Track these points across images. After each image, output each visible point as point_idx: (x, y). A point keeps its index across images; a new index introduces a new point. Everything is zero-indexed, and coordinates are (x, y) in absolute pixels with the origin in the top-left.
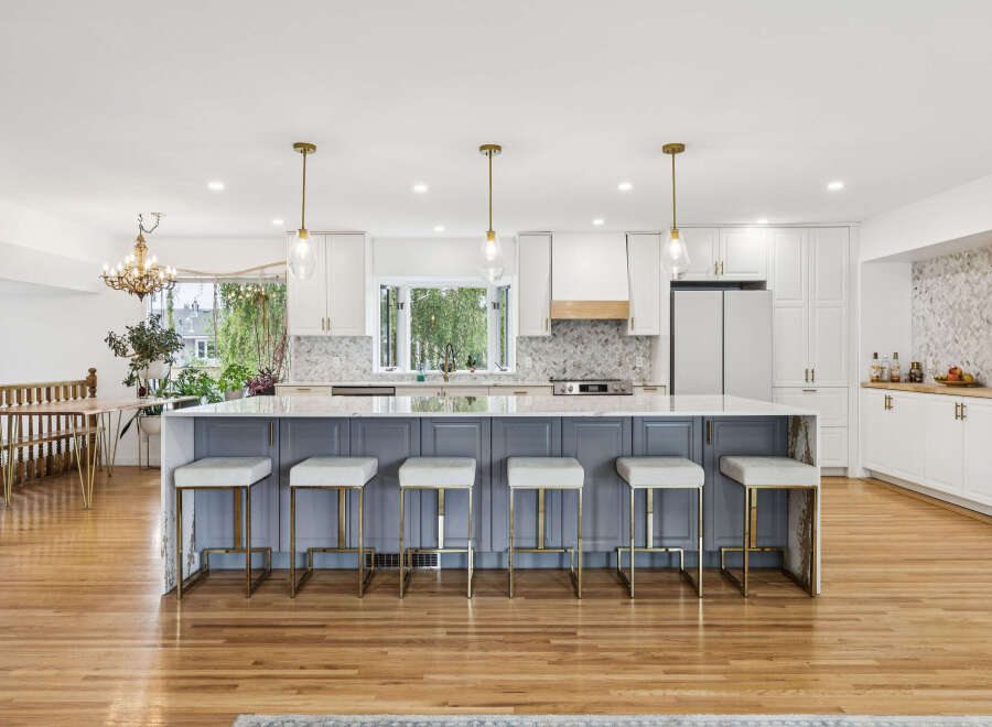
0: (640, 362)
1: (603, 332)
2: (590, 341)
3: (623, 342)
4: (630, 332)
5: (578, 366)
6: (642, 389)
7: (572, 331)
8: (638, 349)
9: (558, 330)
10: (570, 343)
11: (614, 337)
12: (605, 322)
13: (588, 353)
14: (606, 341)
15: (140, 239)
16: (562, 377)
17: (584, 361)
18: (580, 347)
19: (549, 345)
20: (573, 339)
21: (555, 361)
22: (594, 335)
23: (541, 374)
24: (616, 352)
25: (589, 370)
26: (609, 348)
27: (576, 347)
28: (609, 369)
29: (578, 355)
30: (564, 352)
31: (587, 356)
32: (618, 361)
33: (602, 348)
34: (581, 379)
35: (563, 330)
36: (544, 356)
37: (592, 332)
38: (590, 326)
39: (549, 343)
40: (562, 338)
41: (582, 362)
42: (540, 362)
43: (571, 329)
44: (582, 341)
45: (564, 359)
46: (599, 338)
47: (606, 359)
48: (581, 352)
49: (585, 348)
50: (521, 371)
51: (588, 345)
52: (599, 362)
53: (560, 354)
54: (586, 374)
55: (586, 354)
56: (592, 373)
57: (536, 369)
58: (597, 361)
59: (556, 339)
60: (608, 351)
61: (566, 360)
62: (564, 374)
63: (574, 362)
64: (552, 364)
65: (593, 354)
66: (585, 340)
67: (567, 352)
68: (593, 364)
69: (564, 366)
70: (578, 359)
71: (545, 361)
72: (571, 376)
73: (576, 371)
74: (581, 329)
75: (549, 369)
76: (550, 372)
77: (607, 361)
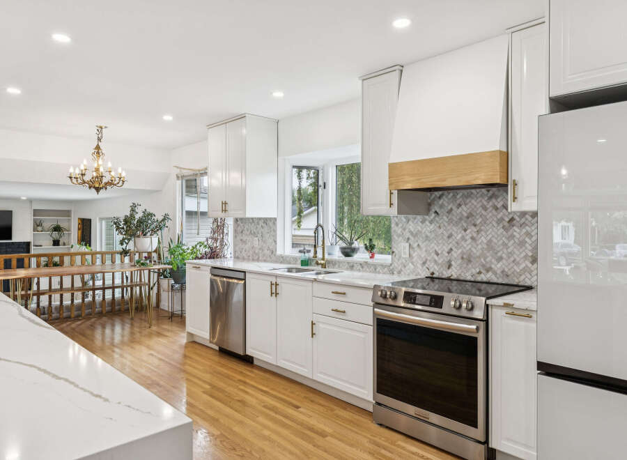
1: (504, 207)
2: (485, 222)
5: (468, 259)
7: (460, 205)
9: (441, 206)
10: (457, 224)
11: (524, 214)
13: (483, 239)
14: (512, 220)
15: (98, 147)
16: (446, 274)
17: (476, 251)
18: (472, 231)
19: (429, 227)
20: (461, 219)
21: (437, 249)
22: (491, 212)
23: (421, 267)
24: (527, 239)
25: (483, 266)
26: (515, 233)
27: (465, 230)
28: (515, 267)
29: (468, 242)
30: (449, 237)
31: (481, 243)
32: (530, 254)
33: (504, 233)
34: (472, 279)
35: (446, 205)
36: (423, 243)
37: (488, 206)
38: (486, 198)
39: (429, 224)
40: (445, 217)
41: (474, 254)
42: (418, 251)
43: (458, 202)
44: (473, 222)
45: (449, 247)
46: (499, 217)
47: (509, 251)
48: (473, 238)
49: (478, 231)
50: (397, 261)
51: (482, 228)
52: (499, 254)
53: (444, 240)
54: (480, 273)
55: (480, 241)
56: (488, 271)
57: (414, 260)
58: (496, 253)
59: (437, 219)
60: (512, 237)
61: (451, 249)
62: (449, 268)
63: (463, 253)
64: (433, 254)
65: (490, 241)
66: (477, 219)
67: (453, 237)
68: (490, 257)
69: (449, 258)
70: (468, 248)
71: (424, 249)
72: (458, 274)
73: (465, 265)
74: (473, 201)
75: (430, 261)
76: (431, 266)
77: (511, 253)
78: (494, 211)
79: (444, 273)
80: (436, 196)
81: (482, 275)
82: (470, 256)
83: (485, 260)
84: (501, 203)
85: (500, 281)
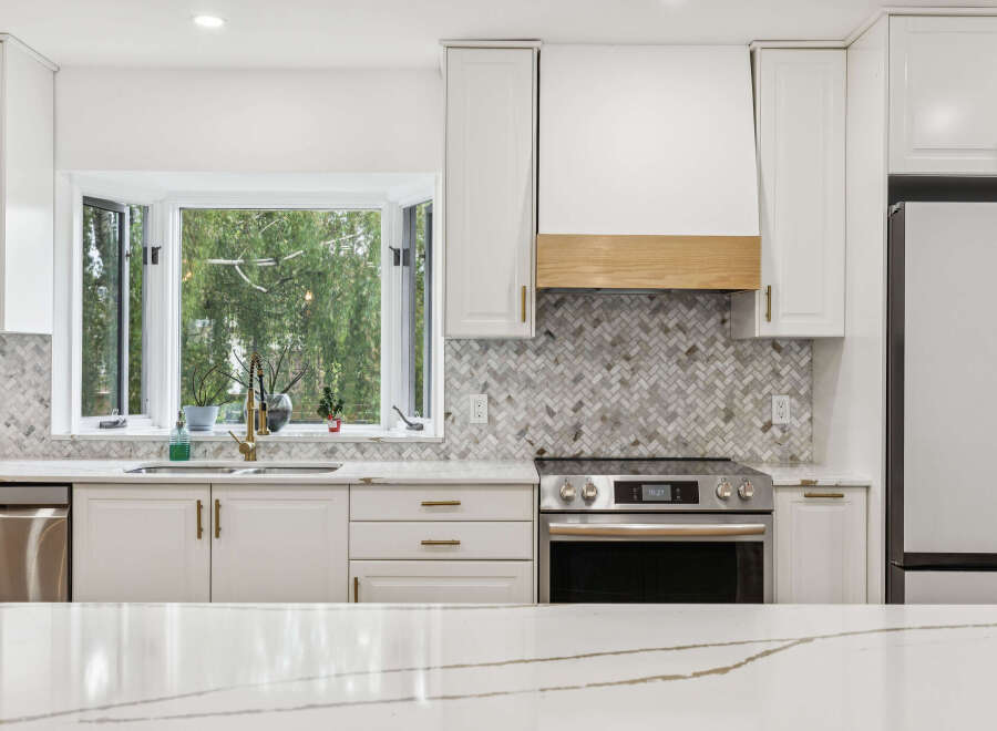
0: (782, 409)
1: (681, 327)
2: (646, 352)
3: (738, 356)
4: (762, 329)
5: (613, 420)
6: (799, 495)
7: (597, 322)
8: (776, 374)
9: (561, 322)
10: (593, 355)
11: (713, 340)
12: (688, 297)
13: (642, 383)
14: (693, 350)
16: (570, 450)
17: (630, 406)
18: (621, 369)
19: (533, 361)
20: (600, 347)
21: (550, 405)
22: (657, 335)
23: (514, 441)
24: (718, 382)
25: (643, 430)
26: (698, 372)
27: (609, 368)
28: (699, 430)
29: (614, 390)
30: (576, 380)
31: (638, 391)
32: (723, 406)
33: (680, 372)
34: (623, 456)
35: (571, 319)
36: (519, 393)
37: (651, 326)
38: (648, 312)
39: (534, 357)
40: (568, 344)
41: (625, 410)
42: (509, 408)
43: (595, 315)
44: (624, 352)
45: (576, 400)
46: (671, 343)
47: (689, 401)
48: (623, 382)
49: (632, 369)
50: (457, 432)
51: (642, 363)
52: (671, 409)
53: (565, 386)
54: (636, 443)
55: (637, 386)
56: (650, 438)
57: (499, 427)
58: (666, 408)
59: (551, 346)
60: (694, 378)
61: (581, 404)
62: (575, 439)
63: (603, 409)
64: (542, 414)
65: (655, 387)
66: (632, 348)
67: (585, 380)
68: (655, 415)
69: (575, 420)
70: (614, 400)
71: (523, 405)
72: (595, 447)
73: (608, 432)
74: (623, 315)
75: (534, 428)
76: (538, 436)
77: (693, 406)
78: (661, 334)
79: (567, 448)
80: (548, 302)
81: (641, 447)
82: (619, 414)
83: (645, 419)
84: (675, 321)
85: (672, 455)
